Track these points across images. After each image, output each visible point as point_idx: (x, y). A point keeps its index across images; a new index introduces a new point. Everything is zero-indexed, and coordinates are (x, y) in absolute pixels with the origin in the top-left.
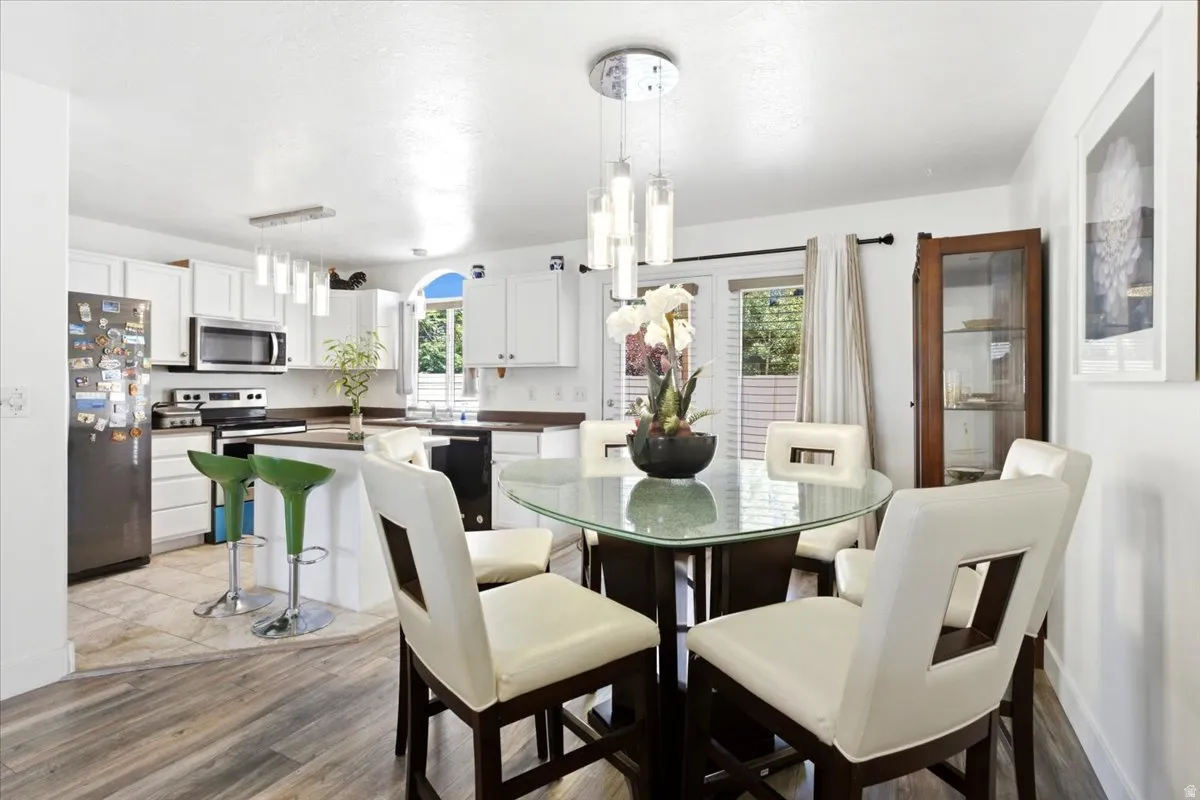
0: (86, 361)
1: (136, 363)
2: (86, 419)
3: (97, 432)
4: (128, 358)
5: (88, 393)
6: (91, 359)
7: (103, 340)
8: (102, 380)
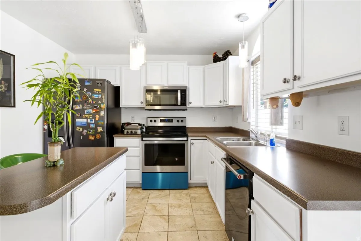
0: (79, 106)
1: (98, 106)
2: (79, 130)
3: (83, 135)
4: (95, 104)
5: (80, 119)
6: (81, 105)
7: (85, 97)
8: (85, 114)
